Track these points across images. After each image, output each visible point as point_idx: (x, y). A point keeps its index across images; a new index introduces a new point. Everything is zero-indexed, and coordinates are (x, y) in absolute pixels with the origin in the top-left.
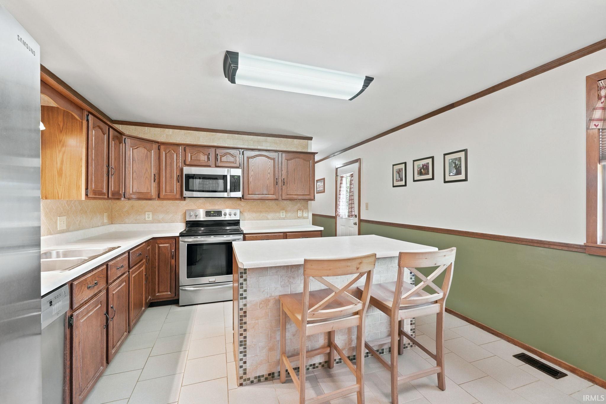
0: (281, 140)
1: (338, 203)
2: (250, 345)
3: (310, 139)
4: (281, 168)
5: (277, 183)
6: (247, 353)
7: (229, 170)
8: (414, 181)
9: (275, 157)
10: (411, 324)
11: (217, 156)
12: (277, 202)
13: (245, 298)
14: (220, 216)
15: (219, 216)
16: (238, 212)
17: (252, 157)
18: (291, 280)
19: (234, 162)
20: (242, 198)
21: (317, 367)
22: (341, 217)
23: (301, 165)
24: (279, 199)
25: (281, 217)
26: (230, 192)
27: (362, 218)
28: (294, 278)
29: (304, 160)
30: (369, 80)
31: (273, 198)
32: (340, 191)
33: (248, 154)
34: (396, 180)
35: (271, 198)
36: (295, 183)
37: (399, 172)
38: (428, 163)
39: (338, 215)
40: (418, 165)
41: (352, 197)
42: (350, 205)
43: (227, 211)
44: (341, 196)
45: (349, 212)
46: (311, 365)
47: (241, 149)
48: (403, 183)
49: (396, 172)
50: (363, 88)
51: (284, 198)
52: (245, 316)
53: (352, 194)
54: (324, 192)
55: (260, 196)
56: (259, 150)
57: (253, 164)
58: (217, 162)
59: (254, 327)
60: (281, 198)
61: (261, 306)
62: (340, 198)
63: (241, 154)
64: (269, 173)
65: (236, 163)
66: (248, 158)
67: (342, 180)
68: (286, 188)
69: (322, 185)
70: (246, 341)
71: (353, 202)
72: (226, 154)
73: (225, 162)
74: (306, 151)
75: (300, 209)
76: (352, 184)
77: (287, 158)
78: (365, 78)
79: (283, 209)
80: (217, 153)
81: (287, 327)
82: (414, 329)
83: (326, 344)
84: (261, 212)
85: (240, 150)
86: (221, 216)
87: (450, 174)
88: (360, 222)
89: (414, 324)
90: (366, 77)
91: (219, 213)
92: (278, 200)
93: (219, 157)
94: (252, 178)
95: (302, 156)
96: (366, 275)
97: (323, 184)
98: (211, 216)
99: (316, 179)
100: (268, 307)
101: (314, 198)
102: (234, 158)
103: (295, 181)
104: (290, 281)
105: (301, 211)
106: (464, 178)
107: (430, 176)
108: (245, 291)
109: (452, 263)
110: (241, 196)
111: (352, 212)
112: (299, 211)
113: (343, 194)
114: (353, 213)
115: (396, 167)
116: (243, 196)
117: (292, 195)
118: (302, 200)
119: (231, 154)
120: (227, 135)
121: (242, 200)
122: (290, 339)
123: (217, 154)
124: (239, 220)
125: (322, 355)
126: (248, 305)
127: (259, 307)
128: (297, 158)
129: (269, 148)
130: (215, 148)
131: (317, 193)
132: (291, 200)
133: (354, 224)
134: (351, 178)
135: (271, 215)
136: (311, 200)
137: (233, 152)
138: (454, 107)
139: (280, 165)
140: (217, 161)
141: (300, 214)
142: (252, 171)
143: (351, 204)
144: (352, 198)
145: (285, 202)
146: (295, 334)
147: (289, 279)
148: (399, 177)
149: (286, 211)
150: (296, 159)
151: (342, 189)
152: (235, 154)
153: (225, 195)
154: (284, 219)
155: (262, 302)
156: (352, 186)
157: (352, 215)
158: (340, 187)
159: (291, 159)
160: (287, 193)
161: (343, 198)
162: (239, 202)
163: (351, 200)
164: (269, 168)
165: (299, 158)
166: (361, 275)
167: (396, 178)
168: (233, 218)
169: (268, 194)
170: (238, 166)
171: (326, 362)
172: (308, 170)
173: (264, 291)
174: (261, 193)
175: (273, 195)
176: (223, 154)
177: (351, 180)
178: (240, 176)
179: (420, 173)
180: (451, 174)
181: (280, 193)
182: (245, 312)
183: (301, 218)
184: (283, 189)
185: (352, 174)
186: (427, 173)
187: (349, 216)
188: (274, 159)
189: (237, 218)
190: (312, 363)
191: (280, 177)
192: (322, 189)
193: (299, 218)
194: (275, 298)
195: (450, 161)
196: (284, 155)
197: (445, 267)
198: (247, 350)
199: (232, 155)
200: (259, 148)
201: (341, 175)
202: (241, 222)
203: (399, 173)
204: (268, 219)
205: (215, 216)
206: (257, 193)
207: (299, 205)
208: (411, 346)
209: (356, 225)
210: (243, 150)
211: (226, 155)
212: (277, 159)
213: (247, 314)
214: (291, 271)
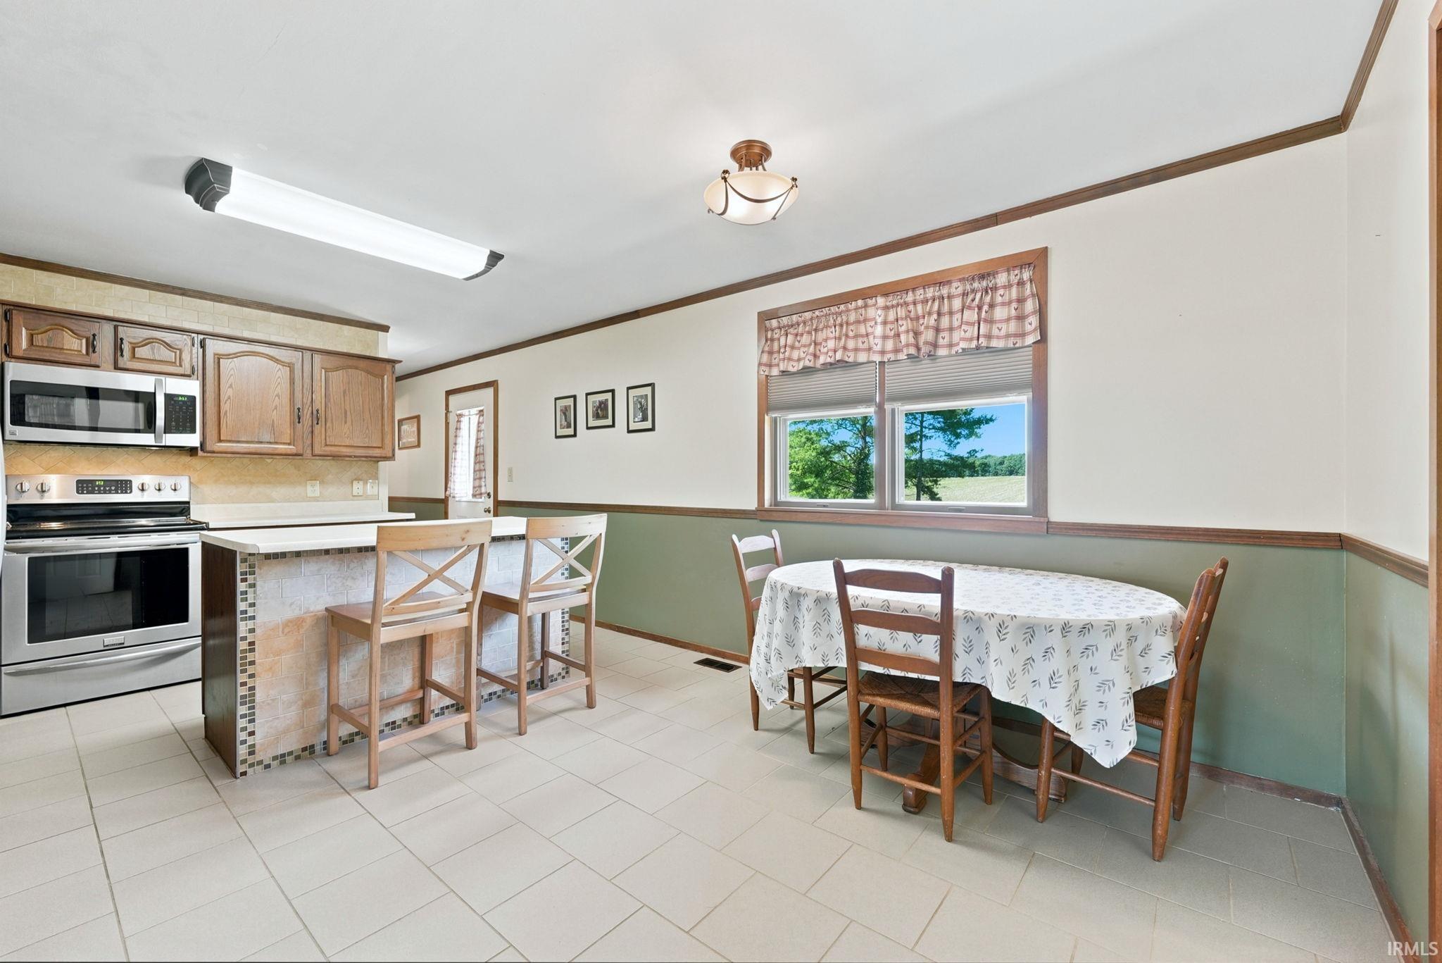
0: (309, 323)
1: (451, 470)
2: (263, 702)
3: (385, 329)
4: (310, 386)
5: (299, 419)
6: (256, 717)
7: (162, 380)
8: (588, 428)
9: (294, 360)
10: (563, 644)
11: (122, 343)
12: (297, 460)
13: (253, 618)
14: (126, 493)
15: (122, 493)
16: (183, 482)
17: (229, 355)
18: (349, 583)
19: (175, 363)
20: (199, 449)
21: (400, 726)
22: (457, 499)
23: (361, 382)
24: (305, 455)
25: (308, 496)
26: (165, 433)
27: (500, 498)
28: (353, 578)
29: (368, 372)
30: (495, 258)
31: (289, 452)
32: (455, 444)
33: (214, 346)
34: (561, 425)
35: (284, 452)
36: (346, 423)
37: (565, 411)
38: (607, 400)
39: (450, 496)
40: (594, 402)
41: (481, 456)
42: (478, 473)
43: (149, 480)
44: (459, 455)
45: (474, 487)
46: (387, 725)
47: (198, 333)
48: (571, 431)
49: (561, 410)
50: (486, 267)
51: (317, 451)
52: (252, 650)
53: (482, 452)
54: (419, 445)
55: (252, 445)
56: (250, 341)
57: (231, 373)
58: (120, 359)
59: (271, 668)
60: (309, 451)
61: (286, 630)
62: (455, 459)
63: (196, 346)
64: (278, 395)
65: (181, 366)
66: (218, 358)
67: (459, 421)
68: (323, 430)
69: (414, 431)
70: (254, 695)
71: (482, 468)
72: (148, 342)
73: (144, 361)
74: (373, 355)
75: (358, 479)
76: (481, 431)
77: (325, 366)
78: (489, 253)
79: (314, 478)
80: (120, 335)
81: (341, 664)
82: (567, 651)
83: (417, 686)
84: (252, 483)
85: (193, 335)
86: (131, 492)
87: (634, 418)
88: (497, 506)
89: (567, 642)
90: (491, 252)
91: (124, 486)
92: (301, 455)
93: (126, 347)
94: (228, 402)
95: (362, 363)
96: (478, 548)
97: (415, 429)
98: (93, 493)
99: (398, 417)
100: (302, 631)
101: (394, 455)
102: (175, 353)
103: (346, 417)
104: (345, 584)
105: (361, 483)
106: (650, 427)
107: (609, 422)
108: (252, 605)
109: (601, 534)
110: (197, 444)
111: (480, 487)
112: (355, 483)
113: (462, 452)
114: (483, 490)
115: (561, 403)
116: (202, 444)
117: (340, 446)
118: (364, 459)
119: (167, 344)
120: (147, 292)
121: (200, 453)
122: (347, 683)
123: (122, 339)
124: (188, 503)
125: (409, 705)
126: (258, 631)
127: (283, 633)
128: (350, 367)
129: (274, 339)
130: (115, 323)
131: (400, 449)
132: (335, 457)
133: (485, 512)
134: (480, 417)
135: (280, 491)
136: (386, 458)
137: (172, 339)
138: (639, 317)
139: (307, 381)
140: (122, 355)
141: (358, 488)
142: (231, 386)
143: (480, 470)
144: (482, 460)
145: (320, 463)
146: (357, 675)
147: (344, 581)
148: (566, 421)
149: (322, 483)
150: (349, 370)
151: (459, 440)
152: (178, 343)
153: (147, 439)
154: (315, 499)
155: (289, 624)
156: (481, 435)
157: (481, 494)
158: (456, 436)
159: (337, 369)
160: (326, 442)
161: (462, 459)
162: (186, 459)
163: (479, 462)
164: (279, 383)
165: (356, 368)
166: (470, 548)
167: (561, 421)
168: (167, 496)
169: (276, 443)
170: (188, 372)
171: (415, 716)
172: (379, 395)
173: (291, 605)
174: (256, 440)
175: (289, 444)
176: (141, 340)
177: (479, 423)
178: (194, 398)
179: (597, 416)
180: (636, 420)
181: (309, 442)
182: (252, 644)
183: (360, 498)
184: (316, 432)
185: (482, 411)
186: (606, 417)
187: (474, 496)
188: (291, 366)
189: (182, 496)
190: (390, 721)
191: (307, 407)
192: (413, 440)
193: (355, 498)
194: (315, 615)
195: (635, 398)
196: (317, 357)
197: (592, 539)
198: (257, 711)
199: (168, 346)
200: (246, 334)
201: (459, 412)
202: (192, 507)
203: (565, 414)
204: (271, 500)
205: (110, 493)
206: (243, 439)
207: (355, 469)
208: (563, 677)
209: (489, 512)
210: (201, 337)
211: (153, 342)
212: (298, 367)
213: (256, 647)
214: (348, 567)
